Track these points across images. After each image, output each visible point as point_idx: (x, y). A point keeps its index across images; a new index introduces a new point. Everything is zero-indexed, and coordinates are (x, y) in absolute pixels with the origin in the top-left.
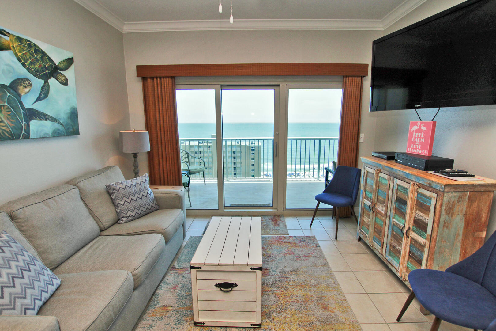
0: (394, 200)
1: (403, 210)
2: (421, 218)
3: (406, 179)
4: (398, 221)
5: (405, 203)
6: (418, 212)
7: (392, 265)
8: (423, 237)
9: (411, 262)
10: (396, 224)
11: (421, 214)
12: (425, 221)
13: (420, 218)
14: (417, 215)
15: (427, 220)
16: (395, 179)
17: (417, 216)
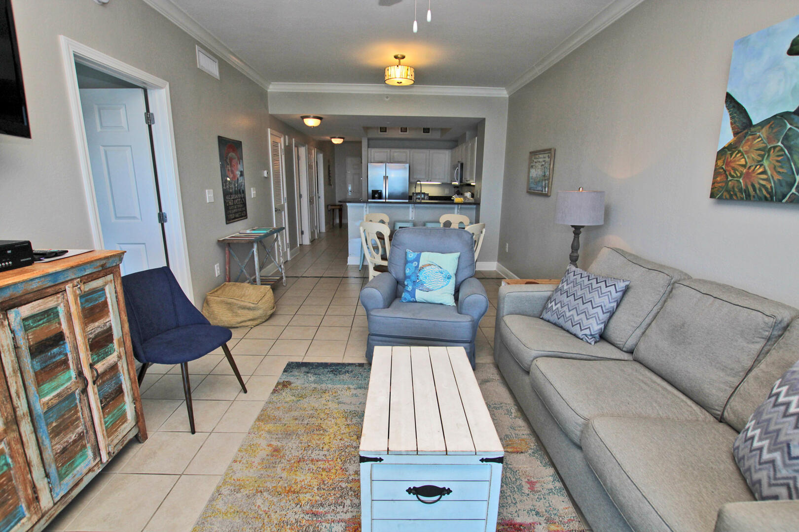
0: (27, 359)
1: (58, 358)
2: (99, 330)
3: (49, 290)
4: (55, 388)
5: (59, 338)
6: (91, 326)
7: (77, 485)
8: (111, 354)
9: (108, 414)
10: (55, 401)
11: (97, 324)
12: (105, 328)
13: (97, 332)
14: (91, 333)
15: (108, 324)
16: (12, 314)
17: (91, 336)
